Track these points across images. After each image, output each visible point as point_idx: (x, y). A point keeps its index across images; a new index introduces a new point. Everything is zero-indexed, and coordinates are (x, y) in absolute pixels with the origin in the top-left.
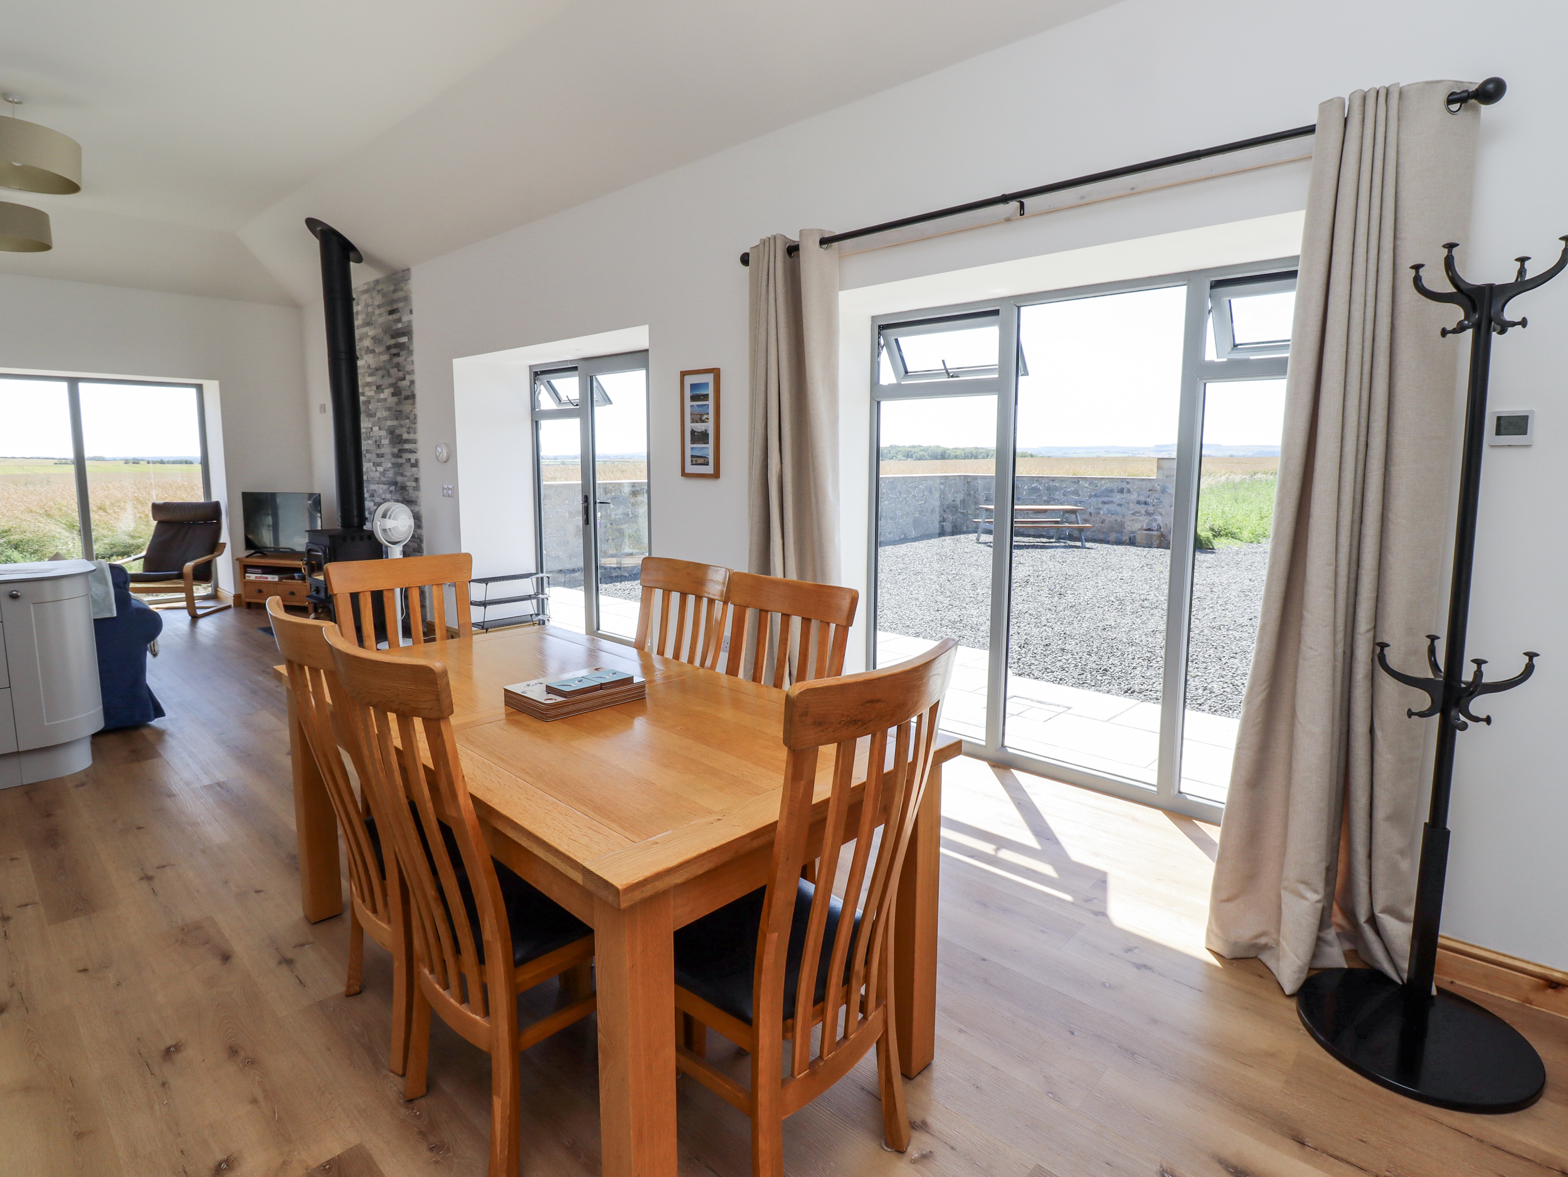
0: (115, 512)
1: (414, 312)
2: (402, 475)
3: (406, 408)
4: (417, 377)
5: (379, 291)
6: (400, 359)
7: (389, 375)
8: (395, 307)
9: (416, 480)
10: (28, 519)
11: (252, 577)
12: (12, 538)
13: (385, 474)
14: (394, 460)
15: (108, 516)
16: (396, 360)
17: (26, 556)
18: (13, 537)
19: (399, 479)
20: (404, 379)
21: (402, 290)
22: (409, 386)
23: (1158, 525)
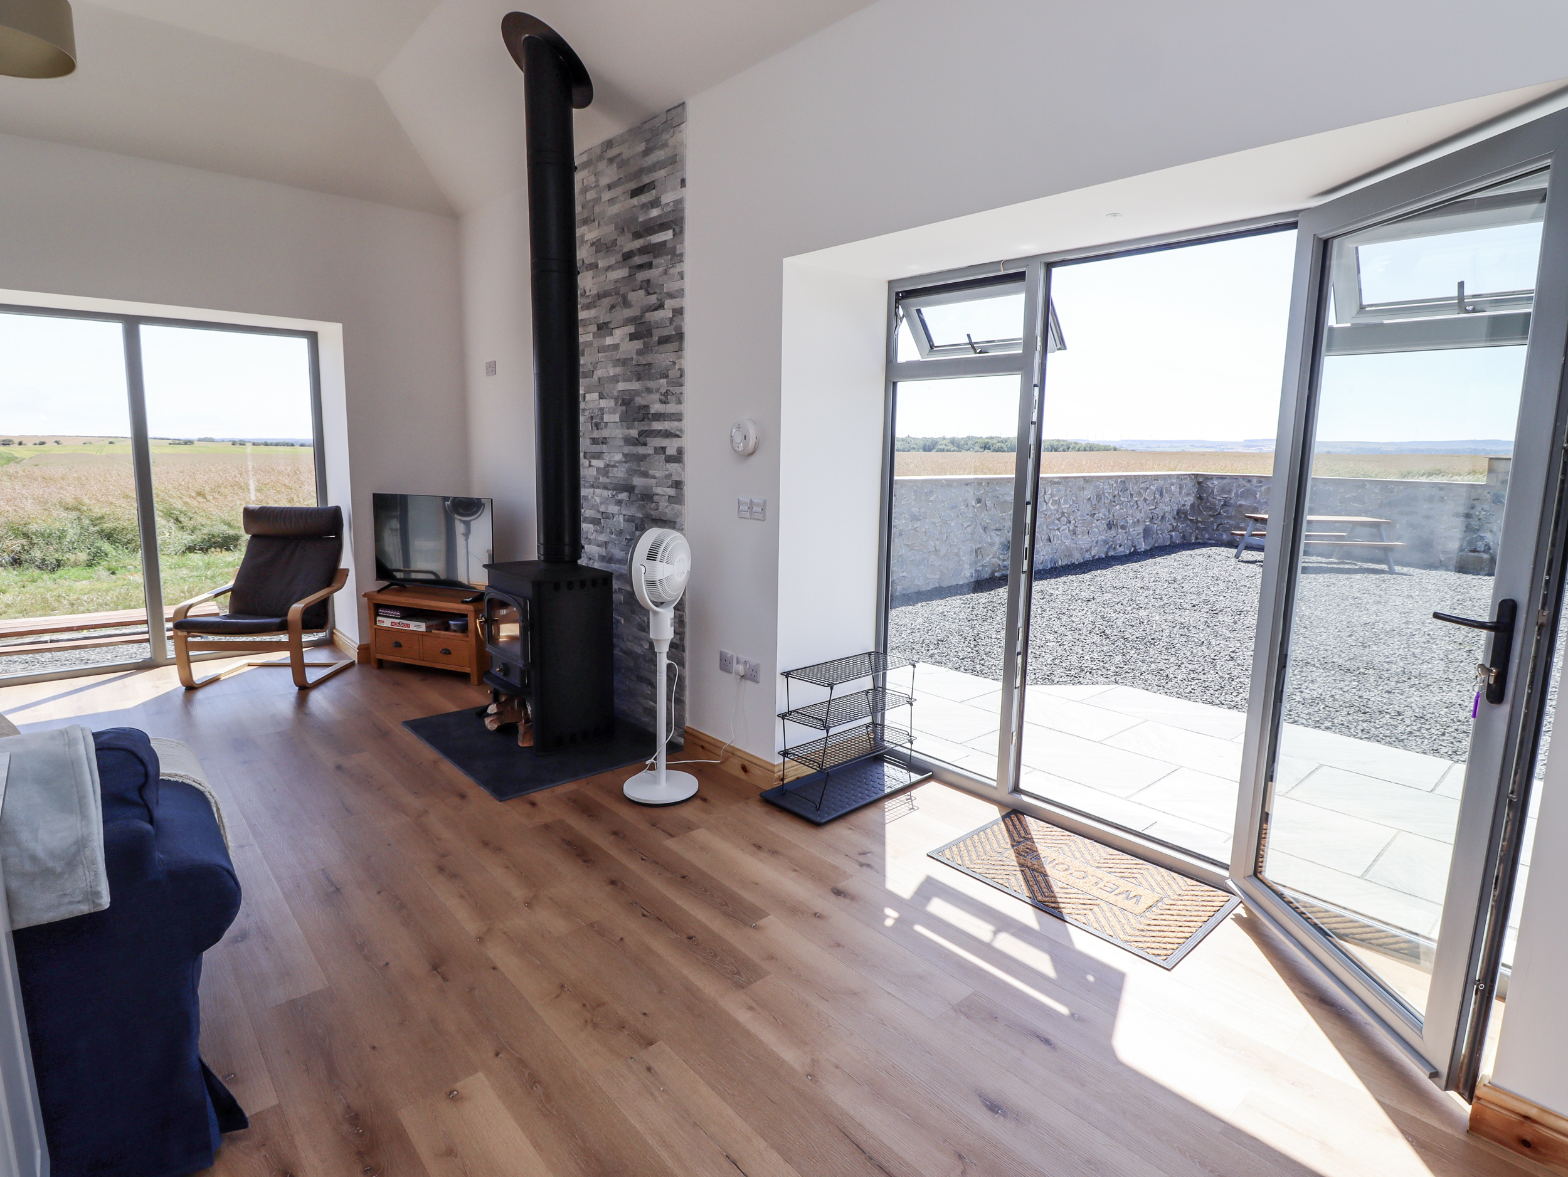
0: (214, 498)
1: (688, 183)
2: (645, 475)
3: (662, 358)
4: (688, 302)
5: (611, 160)
6: (652, 274)
7: (626, 304)
8: (646, 180)
9: (678, 485)
10: (123, 505)
11: (386, 622)
12: (105, 526)
13: (607, 472)
14: (627, 449)
15: (207, 503)
16: (641, 276)
17: (118, 547)
18: (107, 525)
19: (637, 481)
20: (661, 306)
21: (665, 145)
22: (671, 320)
23: (1486, 545)
